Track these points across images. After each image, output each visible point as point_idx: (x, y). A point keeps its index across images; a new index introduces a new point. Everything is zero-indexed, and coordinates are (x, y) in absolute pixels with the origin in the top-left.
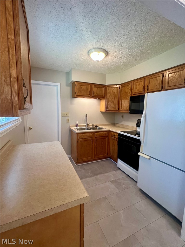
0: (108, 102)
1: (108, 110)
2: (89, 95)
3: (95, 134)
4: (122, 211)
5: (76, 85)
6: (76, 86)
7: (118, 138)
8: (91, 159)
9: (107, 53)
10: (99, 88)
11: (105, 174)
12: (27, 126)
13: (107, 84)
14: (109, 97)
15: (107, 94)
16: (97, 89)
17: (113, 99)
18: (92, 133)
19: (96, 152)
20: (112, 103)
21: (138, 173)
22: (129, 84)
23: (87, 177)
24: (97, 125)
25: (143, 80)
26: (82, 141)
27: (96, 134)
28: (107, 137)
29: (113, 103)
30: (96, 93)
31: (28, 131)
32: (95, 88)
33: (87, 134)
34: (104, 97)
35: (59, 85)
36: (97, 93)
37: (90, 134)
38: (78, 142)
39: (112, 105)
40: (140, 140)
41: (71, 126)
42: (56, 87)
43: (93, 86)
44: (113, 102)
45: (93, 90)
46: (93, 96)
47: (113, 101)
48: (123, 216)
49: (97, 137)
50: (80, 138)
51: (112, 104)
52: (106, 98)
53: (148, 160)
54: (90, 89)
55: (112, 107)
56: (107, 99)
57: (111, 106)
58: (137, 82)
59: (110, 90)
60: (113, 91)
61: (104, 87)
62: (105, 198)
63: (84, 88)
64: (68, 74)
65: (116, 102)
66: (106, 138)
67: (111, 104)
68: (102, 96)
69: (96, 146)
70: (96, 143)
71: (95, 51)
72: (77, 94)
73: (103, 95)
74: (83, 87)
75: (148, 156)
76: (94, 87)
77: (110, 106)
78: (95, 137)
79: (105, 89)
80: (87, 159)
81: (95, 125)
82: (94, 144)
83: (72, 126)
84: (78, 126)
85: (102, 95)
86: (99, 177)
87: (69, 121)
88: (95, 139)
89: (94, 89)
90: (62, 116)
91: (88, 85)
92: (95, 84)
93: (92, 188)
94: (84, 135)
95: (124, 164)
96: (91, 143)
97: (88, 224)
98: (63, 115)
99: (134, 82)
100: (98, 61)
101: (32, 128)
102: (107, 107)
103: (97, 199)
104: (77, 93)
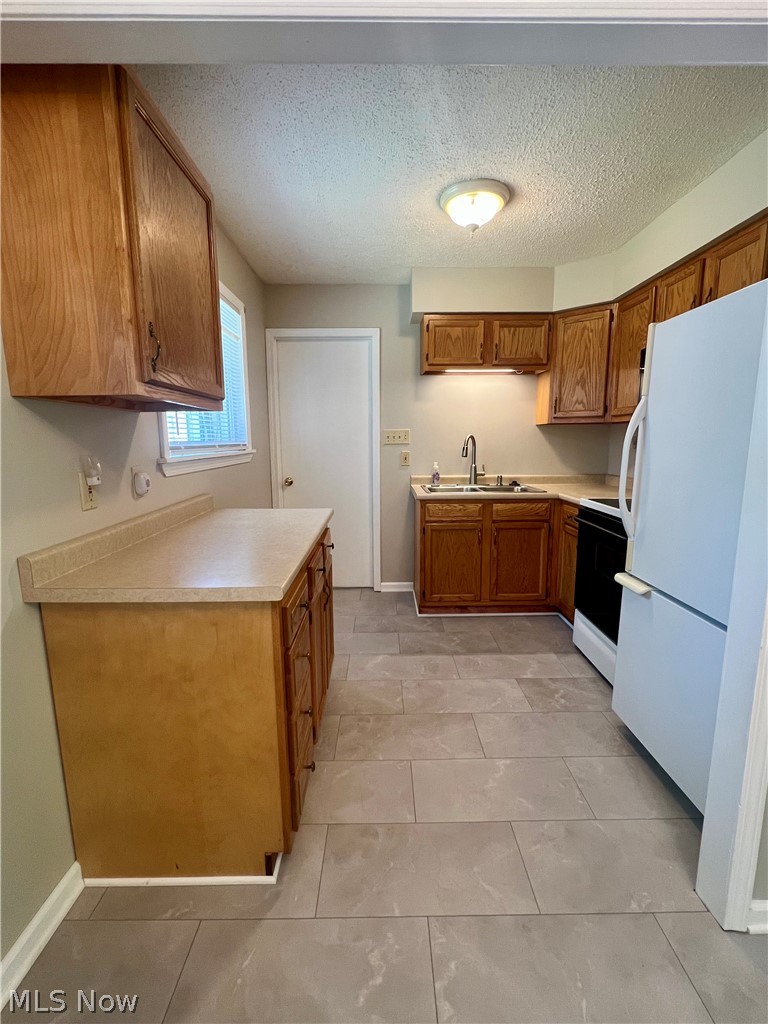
0: (560, 383)
1: (559, 414)
2: (481, 362)
3: (494, 508)
4: (508, 762)
5: (428, 326)
6: (428, 330)
7: (577, 525)
8: (475, 601)
9: (509, 193)
10: (522, 329)
11: (513, 657)
12: (280, 473)
13: (557, 307)
14: (565, 362)
15: (560, 349)
16: (514, 334)
17: (584, 368)
18: (480, 505)
19: (497, 579)
20: (578, 383)
21: (615, 653)
22: (642, 297)
23: (439, 651)
24: (519, 478)
25: (696, 267)
26: (439, 531)
27: (497, 510)
28: (546, 525)
29: (583, 387)
30: (507, 352)
31: (280, 491)
32: (506, 330)
33: (458, 507)
34: (546, 364)
35: (375, 333)
36: (514, 351)
37: (472, 507)
38: (424, 531)
39: (579, 394)
40: (620, 520)
41: (415, 479)
42: (365, 344)
43: (497, 323)
44: (582, 382)
45: (496, 341)
46: (495, 362)
47: (582, 376)
48: (501, 773)
49: (502, 521)
50: (432, 519)
51: (578, 388)
52: (555, 366)
53: (643, 599)
54: (482, 337)
55: (577, 401)
56: (558, 370)
57: (575, 399)
58: (672, 279)
59: (569, 331)
60: (586, 333)
61: (546, 322)
62: (470, 717)
63: (461, 336)
64: (405, 290)
65: (596, 379)
66: (540, 529)
67: (574, 390)
68: (533, 362)
69: (498, 555)
70: (495, 543)
71: (460, 192)
72: (431, 361)
73: (542, 355)
74: (456, 332)
75: (645, 583)
76: (502, 326)
77: (572, 397)
78: (494, 522)
79: (552, 329)
80: (459, 598)
81: (510, 479)
82: (486, 546)
83: (417, 481)
84: (438, 479)
85: (537, 357)
86: (480, 659)
87: (410, 461)
88: (494, 529)
89: (503, 336)
90: (383, 445)
91: (473, 323)
92: (504, 316)
93: (439, 682)
94: (446, 507)
95: (589, 628)
96: (476, 543)
97: (381, 758)
98: (389, 441)
99: (664, 283)
100: (476, 227)
101: (291, 483)
102: (556, 404)
103: (441, 712)
104: (431, 356)
